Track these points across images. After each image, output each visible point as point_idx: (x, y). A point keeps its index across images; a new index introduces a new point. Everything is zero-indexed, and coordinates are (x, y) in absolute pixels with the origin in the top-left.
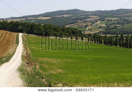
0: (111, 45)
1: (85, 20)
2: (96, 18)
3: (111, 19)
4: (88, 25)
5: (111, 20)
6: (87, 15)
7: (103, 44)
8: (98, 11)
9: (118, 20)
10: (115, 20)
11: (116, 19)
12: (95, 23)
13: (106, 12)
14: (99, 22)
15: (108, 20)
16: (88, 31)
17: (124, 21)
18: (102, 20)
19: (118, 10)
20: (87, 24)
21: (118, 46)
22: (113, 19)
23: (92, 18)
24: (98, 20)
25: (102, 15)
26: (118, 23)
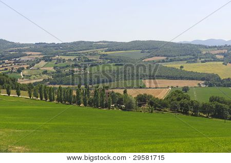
0: (70, 104)
1: (17, 59)
2: (36, 55)
3: (63, 57)
4: (23, 69)
5: (64, 59)
6: (20, 51)
7: (55, 102)
8: (40, 43)
9: (75, 60)
10: (70, 60)
11: (72, 58)
12: (36, 65)
13: (54, 45)
14: (43, 63)
15: (59, 60)
16: (23, 79)
17: (85, 61)
18: (47, 59)
19: (74, 43)
20: (21, 66)
21: (82, 105)
22: (67, 58)
23: (30, 57)
24: (40, 60)
25: (48, 51)
26: (76, 65)
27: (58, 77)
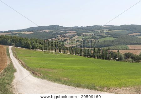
0: (90, 57)
1: (64, 35)
2: (73, 33)
3: (87, 34)
4: (67, 40)
5: (87, 35)
6: (66, 31)
7: (83, 56)
8: (75, 27)
9: (92, 35)
10: (90, 35)
11: (91, 34)
12: (73, 37)
13: (82, 28)
14: (76, 36)
15: (85, 35)
16: (67, 44)
17: (98, 36)
18: (79, 35)
19: (92, 27)
20: (66, 38)
21: (96, 58)
22: (88, 34)
23: (70, 33)
24: (75, 35)
25: (79, 31)
26: (93, 38)
27: (84, 43)
